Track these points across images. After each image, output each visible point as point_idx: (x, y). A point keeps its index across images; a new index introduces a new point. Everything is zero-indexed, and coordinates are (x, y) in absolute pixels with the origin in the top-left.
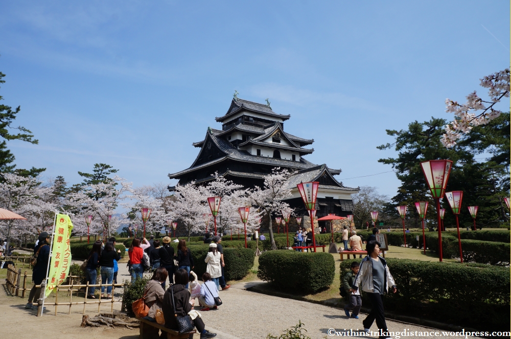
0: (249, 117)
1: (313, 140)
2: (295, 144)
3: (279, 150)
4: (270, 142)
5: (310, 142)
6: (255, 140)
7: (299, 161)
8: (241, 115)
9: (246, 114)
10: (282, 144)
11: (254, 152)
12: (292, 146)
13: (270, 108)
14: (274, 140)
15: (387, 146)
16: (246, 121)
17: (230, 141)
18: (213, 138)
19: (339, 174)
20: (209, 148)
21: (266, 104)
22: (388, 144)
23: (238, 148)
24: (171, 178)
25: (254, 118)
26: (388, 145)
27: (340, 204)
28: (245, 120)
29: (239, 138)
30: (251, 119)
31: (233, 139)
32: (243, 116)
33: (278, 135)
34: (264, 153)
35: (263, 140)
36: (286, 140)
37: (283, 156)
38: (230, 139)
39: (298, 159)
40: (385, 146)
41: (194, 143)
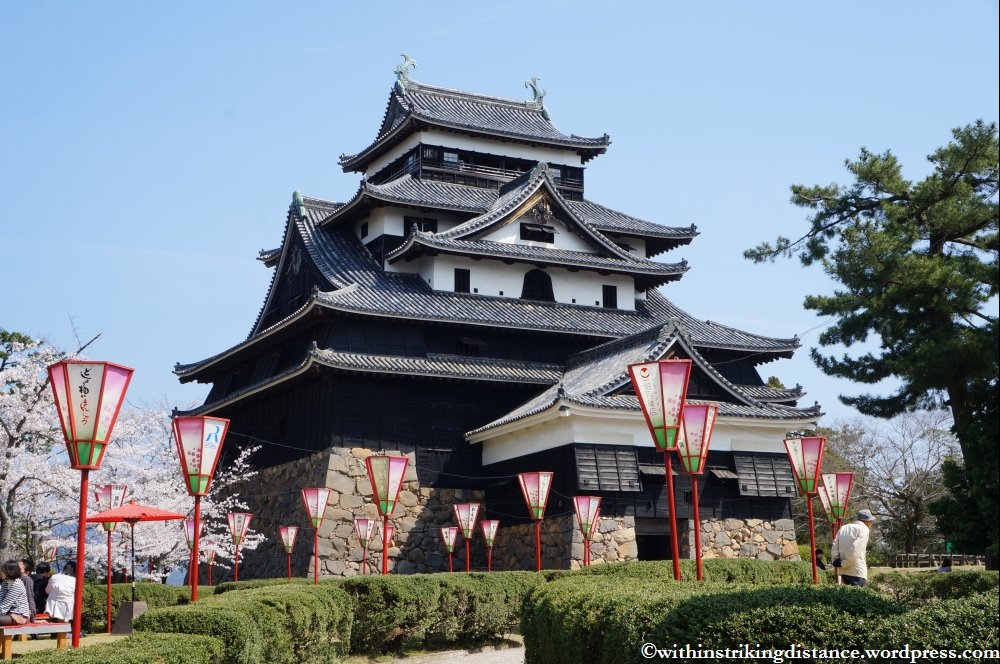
0: (441, 150)
1: (693, 227)
2: (612, 246)
3: (547, 270)
4: (508, 238)
5: (684, 237)
6: (445, 236)
7: (631, 307)
8: (411, 144)
9: (427, 139)
10: (563, 244)
11: (442, 279)
12: (603, 252)
13: (543, 114)
14: (525, 234)
15: (780, 248)
16: (431, 163)
17: (366, 241)
18: (306, 232)
19: (788, 355)
20: (297, 268)
21: (530, 99)
22: (780, 240)
23: (388, 268)
24: (183, 380)
25: (464, 155)
26: (784, 246)
27: (733, 470)
28: (426, 161)
29: (392, 227)
30: (449, 157)
31: (373, 234)
32: (417, 148)
33: (542, 212)
34: (484, 283)
35: (476, 236)
36: (575, 229)
37: (565, 291)
38: (365, 234)
39: (626, 300)
40: (774, 247)
41: (263, 253)
